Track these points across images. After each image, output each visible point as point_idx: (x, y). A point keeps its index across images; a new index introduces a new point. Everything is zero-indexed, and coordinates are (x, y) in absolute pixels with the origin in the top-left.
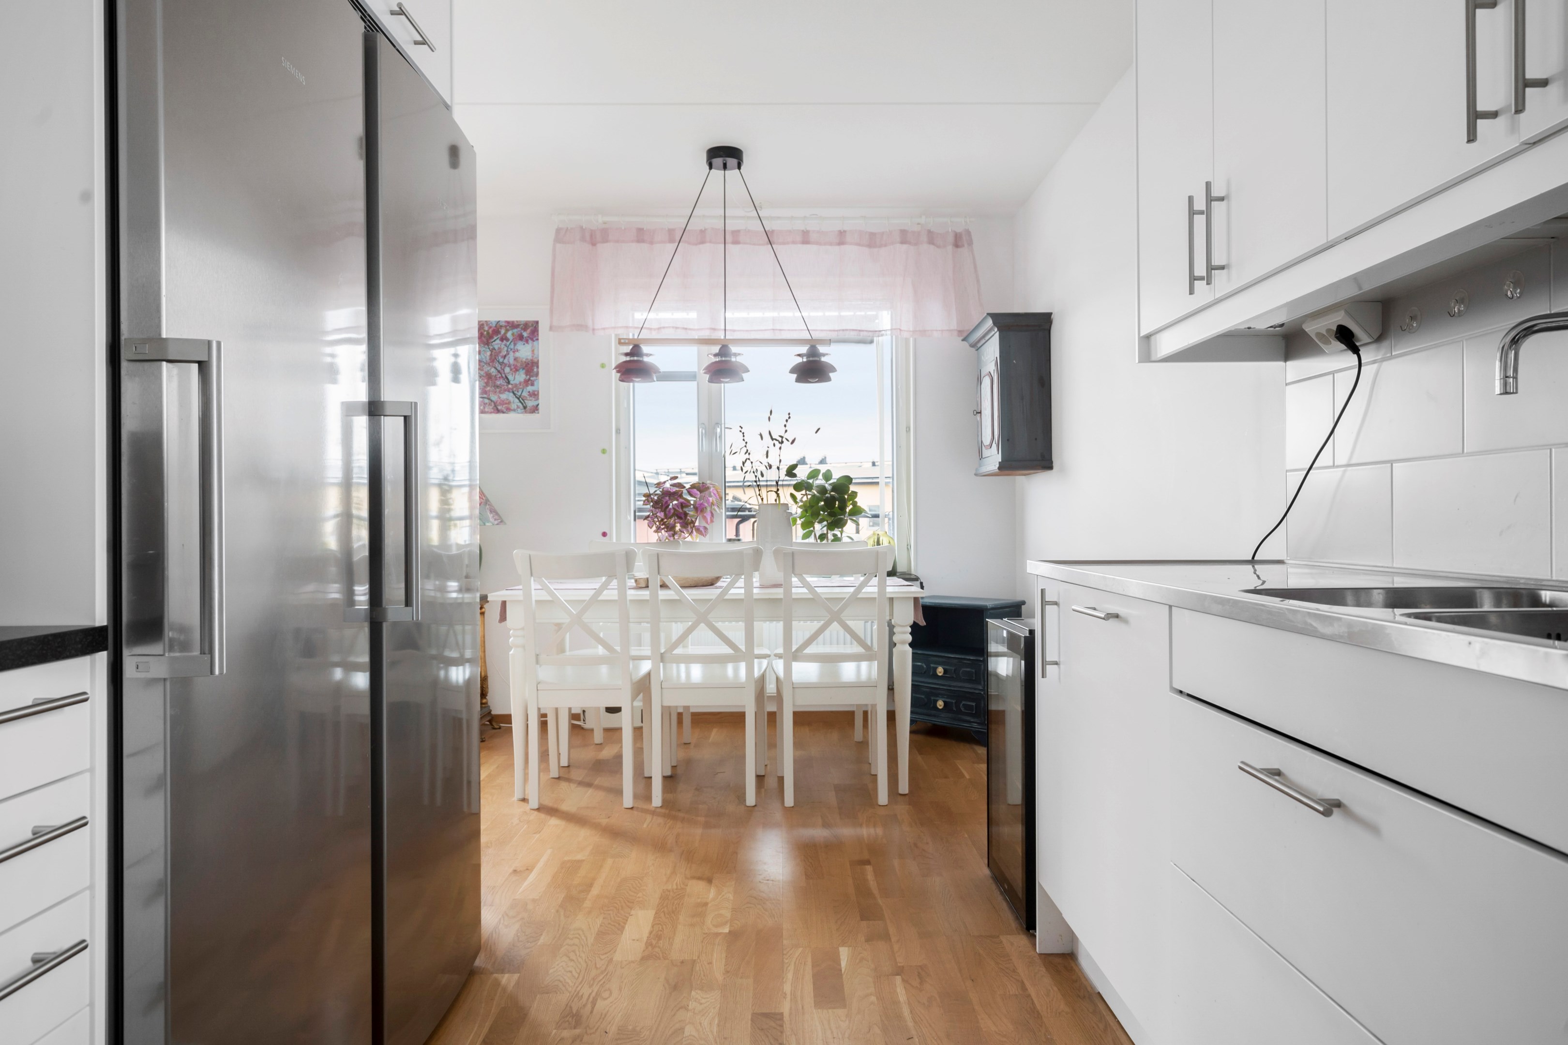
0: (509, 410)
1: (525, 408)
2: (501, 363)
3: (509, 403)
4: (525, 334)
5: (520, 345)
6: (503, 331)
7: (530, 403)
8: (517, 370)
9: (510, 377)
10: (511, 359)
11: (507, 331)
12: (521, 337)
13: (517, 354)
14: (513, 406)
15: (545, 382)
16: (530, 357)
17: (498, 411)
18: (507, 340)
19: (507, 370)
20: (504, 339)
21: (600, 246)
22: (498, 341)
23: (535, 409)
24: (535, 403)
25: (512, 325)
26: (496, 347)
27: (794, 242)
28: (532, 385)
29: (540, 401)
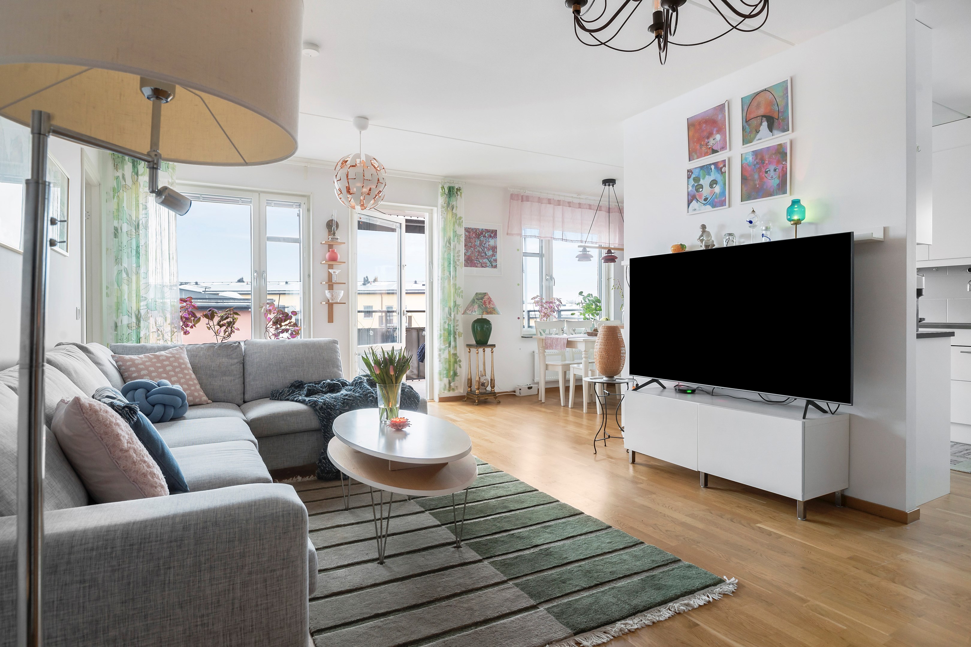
0: (486, 266)
1: (492, 266)
2: (484, 247)
3: (486, 263)
4: (492, 235)
5: (490, 240)
6: (484, 233)
7: (494, 264)
8: (489, 250)
9: (487, 253)
10: (487, 245)
11: (486, 233)
12: (491, 236)
13: (489, 243)
14: (488, 265)
15: (499, 256)
16: (494, 245)
17: (482, 267)
18: (486, 237)
19: (486, 249)
20: (484, 236)
21: (525, 202)
22: (482, 237)
23: (496, 267)
24: (496, 264)
25: (487, 231)
26: (482, 240)
27: (586, 209)
28: (495, 256)
29: (497, 263)
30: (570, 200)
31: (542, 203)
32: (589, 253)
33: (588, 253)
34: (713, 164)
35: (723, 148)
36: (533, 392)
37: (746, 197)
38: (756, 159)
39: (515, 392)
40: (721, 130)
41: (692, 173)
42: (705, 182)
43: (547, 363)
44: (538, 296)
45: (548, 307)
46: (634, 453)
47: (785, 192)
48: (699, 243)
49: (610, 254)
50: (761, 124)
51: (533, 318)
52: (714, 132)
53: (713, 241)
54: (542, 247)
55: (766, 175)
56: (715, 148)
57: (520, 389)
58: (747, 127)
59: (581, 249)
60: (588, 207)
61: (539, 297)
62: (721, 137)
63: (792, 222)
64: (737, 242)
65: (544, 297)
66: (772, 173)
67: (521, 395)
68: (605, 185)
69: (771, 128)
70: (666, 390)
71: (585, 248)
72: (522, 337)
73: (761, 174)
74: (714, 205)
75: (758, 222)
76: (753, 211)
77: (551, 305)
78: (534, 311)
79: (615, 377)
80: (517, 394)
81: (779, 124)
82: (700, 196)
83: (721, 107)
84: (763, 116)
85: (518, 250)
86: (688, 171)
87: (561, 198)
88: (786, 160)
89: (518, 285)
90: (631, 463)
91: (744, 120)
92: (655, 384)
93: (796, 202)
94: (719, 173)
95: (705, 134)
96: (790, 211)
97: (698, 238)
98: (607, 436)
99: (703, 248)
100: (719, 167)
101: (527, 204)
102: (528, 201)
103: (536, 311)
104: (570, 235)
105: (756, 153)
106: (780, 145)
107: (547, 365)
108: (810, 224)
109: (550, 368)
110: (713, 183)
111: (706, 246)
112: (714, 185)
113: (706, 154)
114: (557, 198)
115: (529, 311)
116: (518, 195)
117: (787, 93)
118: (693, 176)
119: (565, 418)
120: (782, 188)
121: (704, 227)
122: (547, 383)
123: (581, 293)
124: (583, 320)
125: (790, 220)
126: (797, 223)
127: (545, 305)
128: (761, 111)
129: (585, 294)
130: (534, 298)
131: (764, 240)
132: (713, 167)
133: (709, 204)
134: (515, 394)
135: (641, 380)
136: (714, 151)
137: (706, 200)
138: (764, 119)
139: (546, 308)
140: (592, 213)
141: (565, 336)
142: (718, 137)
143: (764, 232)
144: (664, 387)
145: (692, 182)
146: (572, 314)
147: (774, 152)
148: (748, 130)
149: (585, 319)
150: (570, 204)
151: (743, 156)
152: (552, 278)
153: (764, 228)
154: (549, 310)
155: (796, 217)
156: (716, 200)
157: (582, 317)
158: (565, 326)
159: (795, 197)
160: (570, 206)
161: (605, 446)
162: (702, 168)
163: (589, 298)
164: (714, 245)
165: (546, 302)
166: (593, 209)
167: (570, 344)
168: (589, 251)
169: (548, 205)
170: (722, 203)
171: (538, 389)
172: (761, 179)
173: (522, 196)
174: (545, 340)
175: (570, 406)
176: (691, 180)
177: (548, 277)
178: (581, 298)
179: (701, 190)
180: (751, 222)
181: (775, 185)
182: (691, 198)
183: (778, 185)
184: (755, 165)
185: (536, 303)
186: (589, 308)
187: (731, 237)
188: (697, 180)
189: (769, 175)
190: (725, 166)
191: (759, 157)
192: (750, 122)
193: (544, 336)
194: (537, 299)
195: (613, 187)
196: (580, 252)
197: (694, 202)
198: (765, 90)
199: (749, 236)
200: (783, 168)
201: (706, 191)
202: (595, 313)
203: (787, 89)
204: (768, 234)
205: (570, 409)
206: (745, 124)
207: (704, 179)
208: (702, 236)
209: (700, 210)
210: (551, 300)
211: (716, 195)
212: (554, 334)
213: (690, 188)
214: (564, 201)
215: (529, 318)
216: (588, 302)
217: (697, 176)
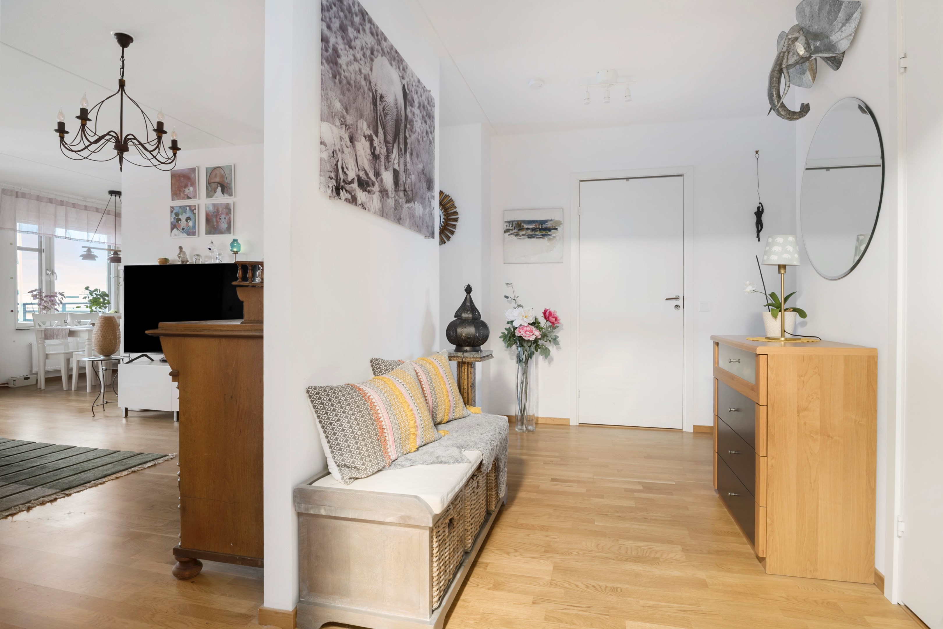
30: (75, 202)
31: (41, 201)
32: (94, 254)
33: (92, 253)
34: (188, 206)
35: (195, 197)
36: (32, 382)
37: (208, 232)
38: (214, 209)
39: (7, 384)
40: (193, 184)
41: (174, 209)
42: (183, 217)
43: (46, 352)
44: (36, 290)
45: (48, 301)
46: (126, 409)
47: (230, 233)
48: (177, 258)
49: (116, 256)
50: (217, 188)
51: (30, 312)
52: (189, 185)
53: (187, 259)
54: (41, 242)
55: (220, 220)
56: (190, 196)
57: (15, 381)
58: (209, 187)
59: (86, 249)
60: (95, 210)
61: (38, 291)
62: (193, 189)
63: (233, 252)
64: (202, 261)
65: (44, 290)
66: (223, 220)
67: (15, 386)
68: (111, 195)
69: (223, 192)
70: (154, 362)
71: (89, 249)
72: (16, 330)
73: (217, 219)
74: (188, 234)
75: (215, 250)
76: (212, 242)
77: (52, 298)
78: (32, 304)
79: (112, 356)
80: (11, 385)
81: (227, 190)
82: (180, 226)
83: (193, 170)
84: (218, 183)
85: (11, 244)
86: (171, 207)
87: (65, 199)
88: (231, 214)
89: (12, 278)
90: (125, 417)
91: (208, 182)
92: (144, 358)
93: (235, 240)
94: (192, 213)
95: (183, 184)
96: (232, 245)
97: (177, 255)
98: (105, 402)
99: (180, 263)
100: (192, 209)
101: (23, 202)
102: (25, 198)
103: (34, 304)
104: (74, 234)
105: (214, 205)
106: (228, 204)
107: (47, 355)
108: (244, 254)
109: (50, 356)
110: (188, 219)
111: (182, 261)
112: (189, 221)
113: (183, 198)
114: (59, 198)
115: (25, 305)
116: (12, 191)
117: (232, 173)
118: (174, 211)
119: (67, 398)
120: (228, 230)
121: (181, 248)
122: (46, 373)
123: (87, 288)
124: (90, 313)
125: (232, 251)
126: (236, 253)
127: (45, 299)
128: (218, 180)
129: (92, 289)
130: (32, 292)
131: (217, 262)
132: (188, 208)
133: (186, 233)
134: (7, 385)
135: (134, 355)
136: (189, 198)
137: (183, 229)
138: (219, 185)
139: (46, 302)
140: (99, 215)
141: (68, 327)
142: (191, 189)
143: (218, 256)
144: (152, 360)
145: (174, 216)
146: (77, 307)
147: (224, 207)
148: (210, 189)
149: (92, 311)
150: (74, 206)
151: (207, 206)
152: (53, 273)
153: (218, 254)
154: (50, 303)
155: (235, 250)
156: (190, 231)
157: (89, 310)
158: (69, 318)
159: (235, 238)
160: (74, 207)
161: (104, 411)
162: (181, 207)
163: (96, 292)
164: (188, 261)
165: (47, 296)
166: (101, 213)
167: (72, 333)
168: (93, 252)
169: (49, 204)
170: (194, 234)
171: (37, 380)
172: (217, 222)
173: (17, 193)
174: (46, 330)
175: (73, 389)
176: (173, 214)
177: (48, 272)
178: (88, 292)
179: (180, 222)
180: (210, 249)
181: (225, 228)
182: (174, 226)
183: (227, 228)
184: (213, 213)
185: (35, 296)
186: (96, 302)
187: (198, 257)
188: (177, 214)
189: (222, 221)
190: (195, 209)
191: (216, 208)
192: (211, 184)
193: (43, 327)
194: (35, 293)
195: (120, 197)
196: (85, 252)
197: (175, 230)
198: (220, 167)
199: (209, 257)
200: (229, 218)
201: (183, 223)
202: (103, 306)
203: (231, 170)
204: (220, 257)
205: (73, 392)
206: (208, 185)
207: (182, 215)
208: (180, 254)
209: (179, 236)
210: (52, 294)
211: (190, 228)
212: (56, 325)
213: (173, 220)
214: (67, 202)
215: (25, 312)
216: (95, 296)
217: (177, 212)
